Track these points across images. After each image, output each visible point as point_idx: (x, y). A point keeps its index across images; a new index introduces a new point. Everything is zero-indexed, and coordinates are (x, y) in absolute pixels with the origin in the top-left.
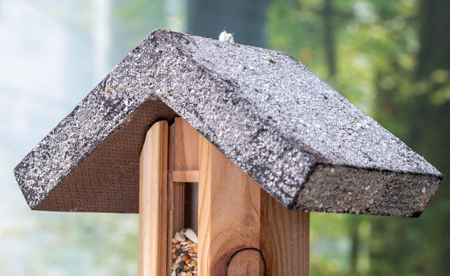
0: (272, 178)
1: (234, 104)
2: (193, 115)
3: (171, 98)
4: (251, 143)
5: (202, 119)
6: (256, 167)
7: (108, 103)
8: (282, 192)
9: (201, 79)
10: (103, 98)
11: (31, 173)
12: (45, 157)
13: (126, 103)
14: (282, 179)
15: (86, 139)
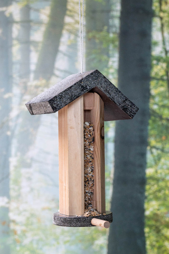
0: (129, 111)
1: (119, 92)
2: (108, 94)
3: (102, 88)
4: (123, 102)
5: (110, 95)
6: (125, 108)
7: (82, 87)
8: (131, 115)
9: (110, 85)
10: (81, 85)
11: (56, 102)
12: (60, 99)
13: (88, 87)
14: (131, 112)
15: (75, 95)
